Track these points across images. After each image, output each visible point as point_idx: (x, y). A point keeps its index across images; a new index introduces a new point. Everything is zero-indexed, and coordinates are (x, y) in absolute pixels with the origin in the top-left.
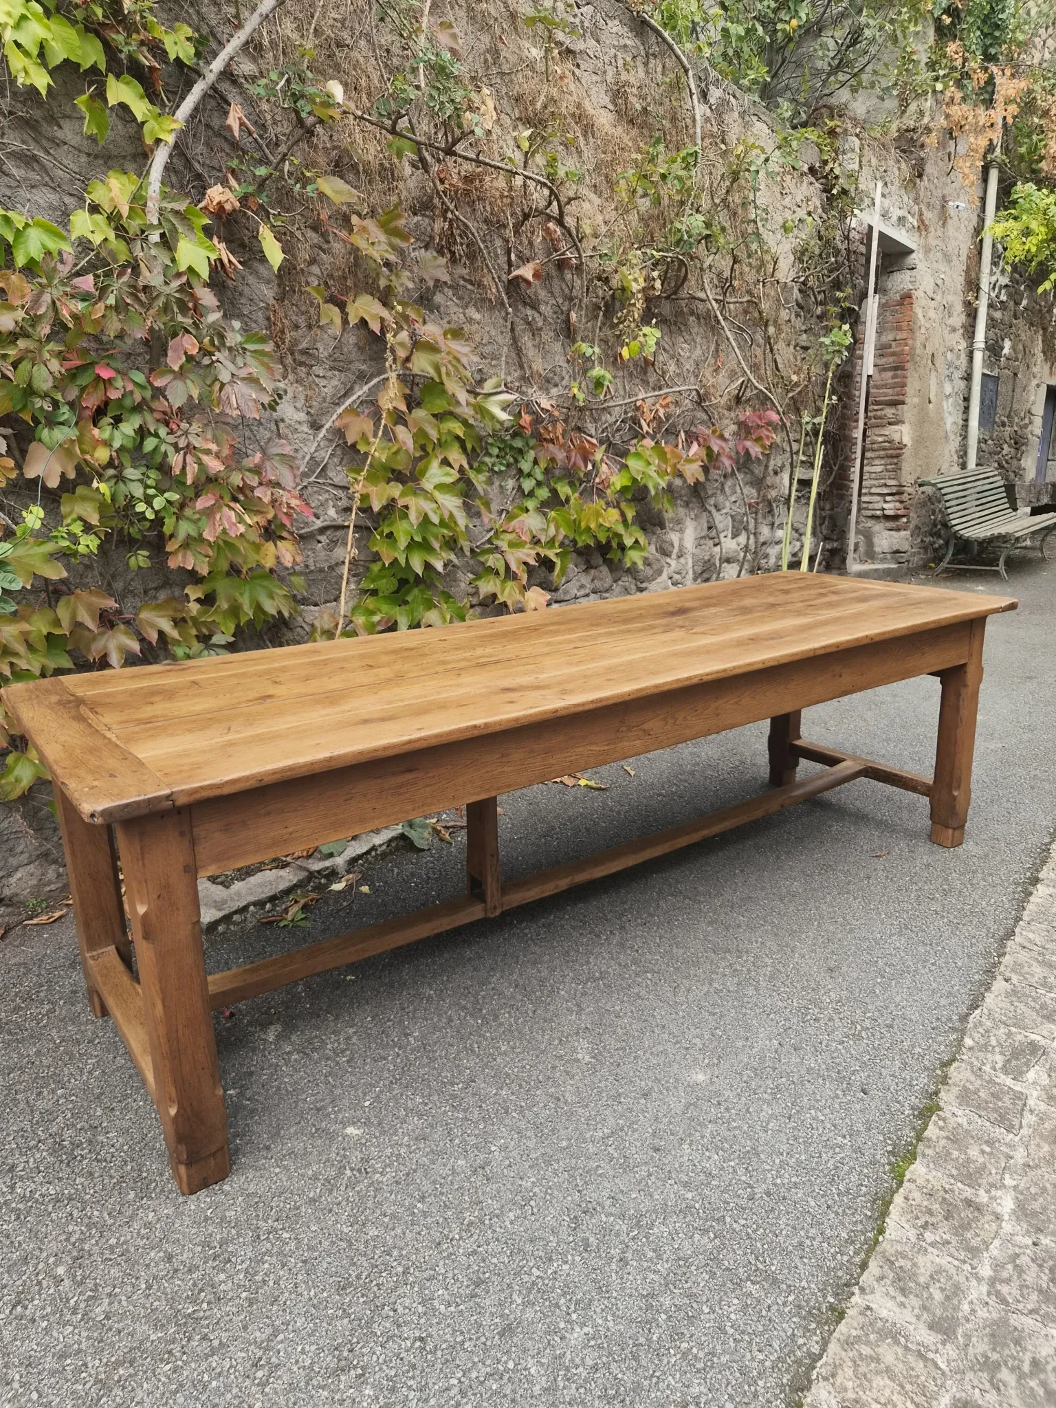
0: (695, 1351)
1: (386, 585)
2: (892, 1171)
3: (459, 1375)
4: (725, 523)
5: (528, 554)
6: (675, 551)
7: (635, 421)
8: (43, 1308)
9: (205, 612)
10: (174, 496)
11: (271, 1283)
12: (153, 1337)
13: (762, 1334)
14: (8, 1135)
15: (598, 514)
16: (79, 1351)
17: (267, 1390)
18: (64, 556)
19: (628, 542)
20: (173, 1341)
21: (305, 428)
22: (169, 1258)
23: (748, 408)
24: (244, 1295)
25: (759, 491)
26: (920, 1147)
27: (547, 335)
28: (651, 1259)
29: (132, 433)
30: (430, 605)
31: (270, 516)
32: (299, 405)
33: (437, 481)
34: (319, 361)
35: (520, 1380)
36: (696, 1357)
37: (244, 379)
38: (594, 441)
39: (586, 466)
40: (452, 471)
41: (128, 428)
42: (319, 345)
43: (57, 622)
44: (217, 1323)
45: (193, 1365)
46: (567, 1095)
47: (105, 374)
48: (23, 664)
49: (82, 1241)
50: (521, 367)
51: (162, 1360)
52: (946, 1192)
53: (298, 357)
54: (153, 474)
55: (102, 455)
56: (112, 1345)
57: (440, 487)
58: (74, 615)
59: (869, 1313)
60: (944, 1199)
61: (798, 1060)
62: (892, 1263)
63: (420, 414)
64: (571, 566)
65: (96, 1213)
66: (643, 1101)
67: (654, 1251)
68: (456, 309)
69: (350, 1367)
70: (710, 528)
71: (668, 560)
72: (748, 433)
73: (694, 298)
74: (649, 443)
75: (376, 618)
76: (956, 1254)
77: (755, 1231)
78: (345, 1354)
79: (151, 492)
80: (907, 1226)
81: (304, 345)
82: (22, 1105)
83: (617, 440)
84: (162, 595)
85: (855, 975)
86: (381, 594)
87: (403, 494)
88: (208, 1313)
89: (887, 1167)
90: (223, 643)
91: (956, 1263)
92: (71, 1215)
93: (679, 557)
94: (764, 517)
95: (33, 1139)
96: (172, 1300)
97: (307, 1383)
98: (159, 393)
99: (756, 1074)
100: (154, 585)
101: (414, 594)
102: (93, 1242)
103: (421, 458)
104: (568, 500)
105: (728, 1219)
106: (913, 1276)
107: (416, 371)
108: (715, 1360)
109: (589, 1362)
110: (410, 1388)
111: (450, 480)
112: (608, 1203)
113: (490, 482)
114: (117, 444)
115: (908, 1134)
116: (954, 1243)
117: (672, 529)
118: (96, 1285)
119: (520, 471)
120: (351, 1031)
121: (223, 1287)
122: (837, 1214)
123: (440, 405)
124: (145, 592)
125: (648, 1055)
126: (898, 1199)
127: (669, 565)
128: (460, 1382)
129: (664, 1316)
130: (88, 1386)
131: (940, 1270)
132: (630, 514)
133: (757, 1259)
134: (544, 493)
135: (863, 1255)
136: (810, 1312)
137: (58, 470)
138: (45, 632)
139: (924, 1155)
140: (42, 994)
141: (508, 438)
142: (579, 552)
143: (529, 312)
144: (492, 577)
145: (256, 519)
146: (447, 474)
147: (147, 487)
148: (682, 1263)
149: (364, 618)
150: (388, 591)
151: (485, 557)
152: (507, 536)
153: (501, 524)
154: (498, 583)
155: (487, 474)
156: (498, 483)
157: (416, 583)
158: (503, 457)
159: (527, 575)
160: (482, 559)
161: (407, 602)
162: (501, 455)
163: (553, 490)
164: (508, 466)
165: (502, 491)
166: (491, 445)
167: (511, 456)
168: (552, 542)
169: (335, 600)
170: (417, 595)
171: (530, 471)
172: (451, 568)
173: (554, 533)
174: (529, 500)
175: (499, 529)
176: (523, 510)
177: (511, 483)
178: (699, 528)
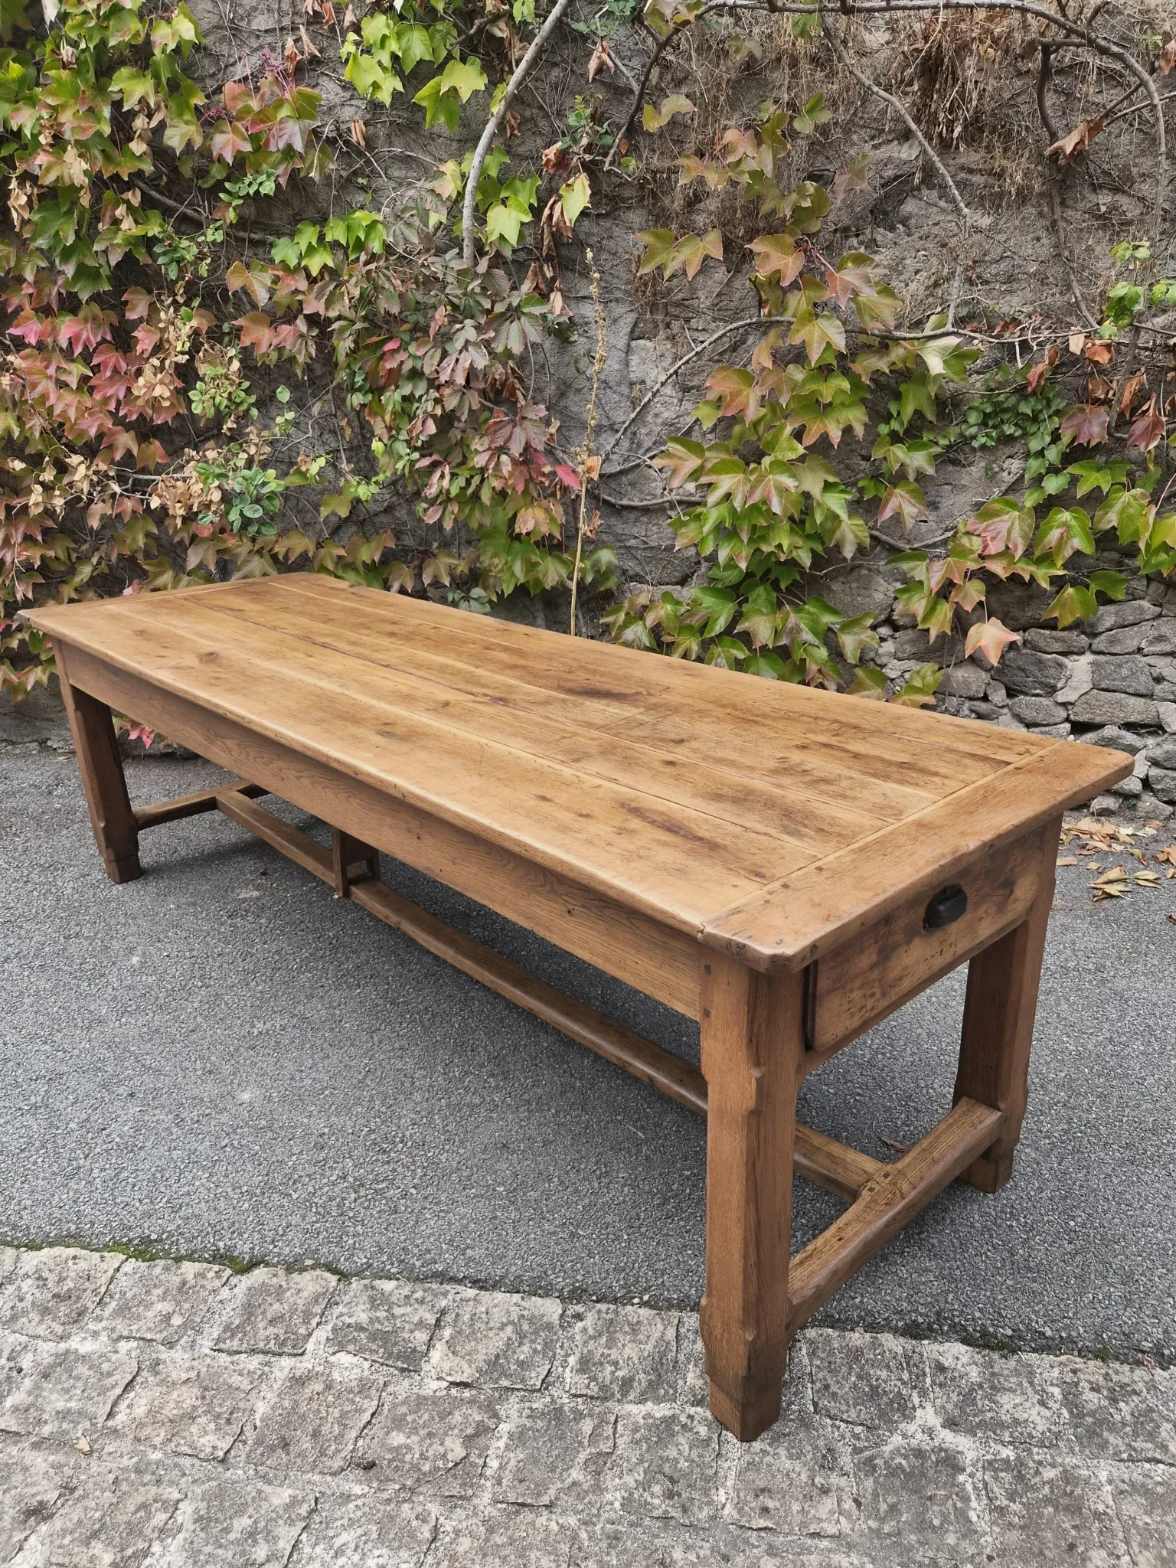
1: (731, 577)
2: (117, 1242)
26: (165, 1262)
34: (699, 313)
37: (476, 345)
40: (798, 445)
53: (671, 310)
55: (387, 418)
98: (422, 361)
101: (758, 593)
113: (959, 462)
115: (183, 1249)
119: (1028, 448)
126: (73, 1251)
139: (152, 1267)
141: (1002, 398)
146: (793, 449)
149: (669, 607)
150: (728, 584)
151: (912, 564)
152: (965, 541)
153: (966, 521)
154: (924, 602)
155: (937, 450)
156: (983, 464)
157: (764, 578)
158: (995, 427)
159: (983, 599)
160: (905, 566)
161: (746, 600)
162: (991, 423)
163: (1074, 480)
164: (1010, 439)
165: (991, 476)
166: (970, 408)
167: (1016, 425)
168: (1047, 558)
169: (677, 584)
170: (761, 594)
171: (1043, 449)
172: (865, 572)
173: (1053, 544)
174: (1028, 492)
175: (962, 529)
176: (1013, 506)
177: (1015, 465)
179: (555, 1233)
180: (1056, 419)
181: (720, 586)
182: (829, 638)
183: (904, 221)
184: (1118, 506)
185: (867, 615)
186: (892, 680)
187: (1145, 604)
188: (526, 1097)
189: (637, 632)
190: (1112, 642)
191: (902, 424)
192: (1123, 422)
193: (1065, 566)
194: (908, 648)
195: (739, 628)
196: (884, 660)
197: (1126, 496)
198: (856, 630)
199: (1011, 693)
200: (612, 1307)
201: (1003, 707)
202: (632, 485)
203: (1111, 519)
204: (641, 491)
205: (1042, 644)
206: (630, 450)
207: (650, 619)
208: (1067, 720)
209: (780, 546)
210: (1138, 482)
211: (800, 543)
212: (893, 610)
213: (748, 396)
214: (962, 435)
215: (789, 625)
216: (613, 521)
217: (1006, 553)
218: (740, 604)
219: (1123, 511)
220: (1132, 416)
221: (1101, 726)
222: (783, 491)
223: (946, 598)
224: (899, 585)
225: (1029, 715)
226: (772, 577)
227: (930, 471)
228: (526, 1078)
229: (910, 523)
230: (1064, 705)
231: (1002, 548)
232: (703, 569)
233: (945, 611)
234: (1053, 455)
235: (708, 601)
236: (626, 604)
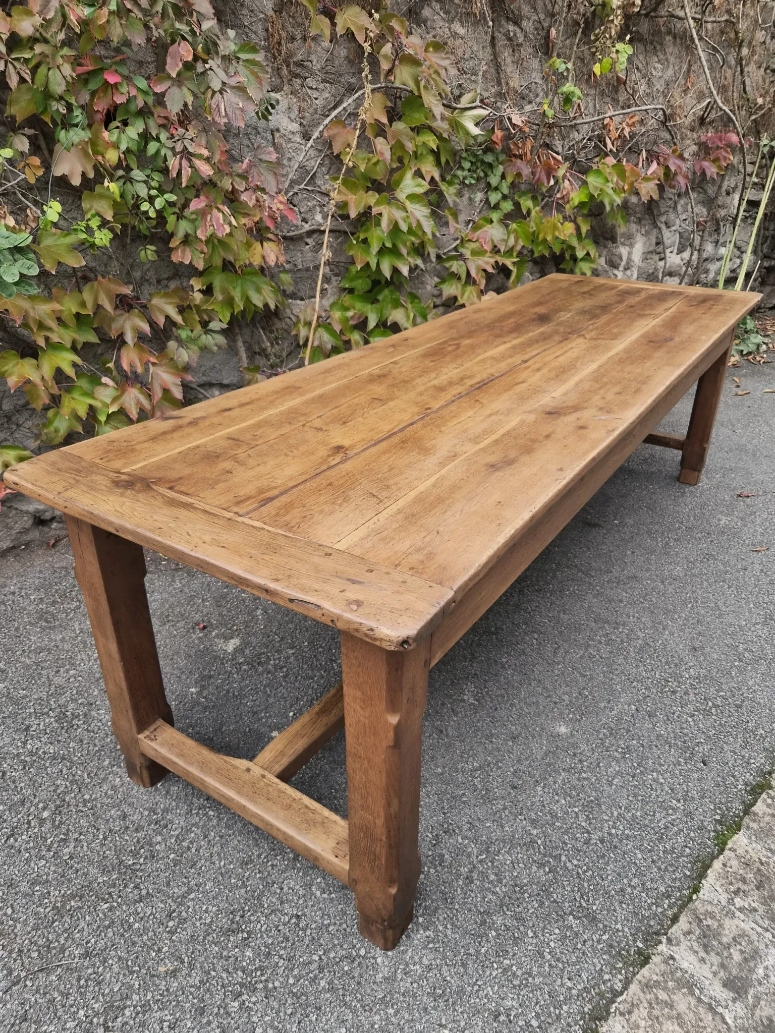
0: (514, 968)
1: (362, 285)
2: (716, 838)
3: (321, 953)
4: (673, 239)
5: (487, 262)
6: (623, 263)
7: (601, 138)
8: (28, 843)
9: (206, 302)
10: (173, 198)
11: (193, 850)
12: (100, 880)
13: (574, 964)
14: (30, 701)
15: (555, 228)
16: (47, 881)
17: (174, 938)
18: (84, 247)
19: (580, 254)
20: (114, 886)
21: (298, 138)
22: (124, 817)
23: (711, 130)
24: (172, 856)
25: (709, 211)
26: (746, 820)
27: (526, 51)
28: (492, 882)
29: (136, 137)
30: (397, 304)
31: (257, 219)
32: (293, 117)
33: (409, 191)
34: (313, 74)
35: (367, 967)
36: (514, 974)
37: (233, 88)
38: (559, 158)
39: (549, 182)
40: (423, 182)
41: (133, 131)
42: (313, 57)
43: (83, 304)
44: (149, 876)
45: (124, 907)
46: (449, 729)
47: (112, 79)
48: (55, 338)
49: (65, 793)
50: (499, 83)
51: (103, 899)
52: (762, 864)
53: (293, 68)
54: (157, 176)
55: (112, 157)
56: (70, 881)
57: (412, 197)
58: (96, 299)
59: (671, 962)
60: (759, 870)
61: (651, 726)
62: (701, 921)
63: (399, 126)
64: (527, 274)
65: (79, 772)
66: (510, 743)
67: (496, 875)
68: (442, 23)
69: (239, 930)
70: (657, 244)
71: (616, 272)
72: (707, 153)
73: (673, 16)
74: (611, 160)
75: (350, 314)
76: (761, 922)
77: (584, 872)
78: (237, 918)
79: (154, 192)
80: (720, 890)
81: (299, 57)
82: (43, 679)
83: (581, 157)
84: (173, 285)
85: (715, 656)
86: (356, 293)
87: (378, 203)
88: (143, 867)
89: (712, 834)
90: (218, 329)
91: (759, 930)
92: (61, 771)
93: (626, 269)
94: (710, 235)
95: (46, 707)
96: (118, 852)
97: (205, 938)
98: (160, 99)
99: (611, 734)
100: (166, 276)
101: (385, 294)
102: (73, 795)
103: (398, 169)
104: (529, 212)
105: (563, 858)
106: (717, 935)
107: (397, 84)
108: (530, 980)
109: (425, 961)
110: (280, 957)
111: (421, 190)
112: (465, 827)
113: (460, 194)
114: (123, 147)
115: (737, 806)
116: (761, 911)
117: (623, 244)
118: (68, 830)
119: (489, 185)
120: (291, 652)
121: (158, 847)
122: (659, 869)
123: (419, 118)
124: (159, 282)
125: (522, 704)
126: (717, 864)
128: (320, 958)
129: (494, 933)
130: (47, 910)
131: (743, 934)
132: (585, 228)
133: (582, 896)
134: (507, 206)
135: (675, 910)
136: (619, 952)
137: (79, 169)
138: (74, 311)
139: (748, 828)
140: (73, 593)
141: (480, 152)
142: (535, 262)
143: (511, 28)
144: (455, 281)
145: (244, 221)
146: (419, 185)
147: (150, 188)
148: (517, 889)
149: (339, 314)
151: (451, 263)
152: (469, 245)
153: (467, 233)
156: (468, 196)
157: (388, 284)
158: (474, 171)
159: (485, 281)
160: (447, 265)
161: (379, 302)
162: (472, 169)
163: (516, 203)
164: (481, 179)
165: (471, 203)
166: (463, 159)
167: (483, 170)
168: (510, 252)
170: (387, 294)
171: (498, 184)
173: (513, 243)
174: (492, 212)
176: (488, 221)
178: (648, 243)
181: (359, 293)
183: (425, 22)
197: (533, 212)
223: (475, 283)
234: (504, 188)
235: (358, 305)
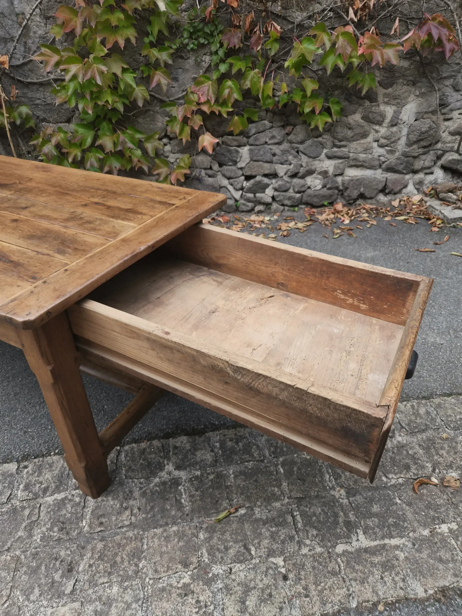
7: (343, 9)
19: (307, 110)
39: (257, 48)
40: (104, 49)
71: (377, 127)
74: (349, 29)
75: (69, 136)
86: (83, 122)
93: (391, 126)
101: (103, 125)
119: (211, 50)
127: (377, 132)
132: (311, 87)
149: (62, 135)
150: (89, 121)
151: (171, 108)
152: (191, 96)
153: (190, 87)
154: (179, 126)
155: (172, 51)
156: (193, 58)
157: (104, 118)
158: (196, 39)
159: (202, 123)
160: (168, 109)
161: (99, 129)
162: (194, 37)
163: (231, 65)
164: (202, 46)
165: (198, 64)
166: (184, 29)
167: (205, 38)
168: (224, 103)
169: (66, 122)
170: (105, 125)
171: (217, 50)
172: (152, 113)
173: (226, 96)
174: (214, 72)
175: (189, 90)
176: (209, 79)
177: (207, 58)
178: (425, 104)
179: (17, 433)
180: (220, 35)
181: (85, 123)
182: (140, 145)
184: (250, 78)
185: (155, 133)
186: (172, 163)
187: (266, 122)
188: (7, 375)
189: (49, 148)
190: (256, 139)
191: (154, 38)
192: (247, 37)
193: (232, 107)
194: (177, 148)
195: (97, 143)
196: (167, 154)
197: (252, 73)
198: (152, 141)
199: (221, 165)
200: (41, 459)
201: (218, 172)
202: (31, 71)
203: (248, 84)
204: (36, 74)
205: (229, 143)
206: (25, 52)
207: (54, 141)
208: (243, 175)
209: (107, 101)
210: (257, 66)
211: (117, 99)
212: (167, 131)
213: (76, 22)
214: (182, 43)
215: (121, 140)
216: (25, 90)
217: (208, 102)
218: (97, 131)
219: (252, 80)
220: (251, 33)
221: (254, 177)
222: (102, 73)
223: (187, 124)
224: (167, 119)
225: (228, 174)
226: (108, 117)
227: (170, 62)
228: (7, 367)
229: (165, 88)
230: (241, 169)
231: (206, 99)
232: (77, 115)
233: (187, 130)
234: (221, 53)
235: (81, 130)
236: (41, 134)
